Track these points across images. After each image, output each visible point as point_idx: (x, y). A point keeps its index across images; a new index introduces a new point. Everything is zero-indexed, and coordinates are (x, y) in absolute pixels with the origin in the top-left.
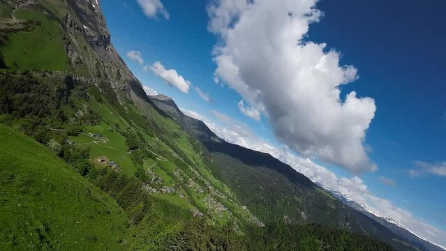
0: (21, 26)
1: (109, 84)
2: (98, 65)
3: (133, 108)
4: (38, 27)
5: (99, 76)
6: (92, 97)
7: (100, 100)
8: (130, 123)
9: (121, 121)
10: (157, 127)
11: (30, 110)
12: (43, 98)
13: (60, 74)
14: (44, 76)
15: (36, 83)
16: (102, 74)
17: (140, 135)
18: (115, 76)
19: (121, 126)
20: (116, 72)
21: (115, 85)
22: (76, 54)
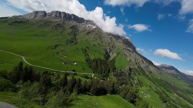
0: (116, 56)
1: (141, 66)
2: (135, 59)
3: (153, 75)
4: (119, 54)
5: (137, 64)
6: (137, 73)
7: (140, 74)
8: (156, 85)
9: (151, 83)
10: (171, 86)
11: (123, 83)
12: (126, 77)
13: (127, 68)
14: (124, 69)
15: (123, 73)
16: (137, 63)
17: (164, 92)
18: (141, 62)
19: (152, 86)
20: (141, 60)
21: (142, 66)
22: (129, 58)
